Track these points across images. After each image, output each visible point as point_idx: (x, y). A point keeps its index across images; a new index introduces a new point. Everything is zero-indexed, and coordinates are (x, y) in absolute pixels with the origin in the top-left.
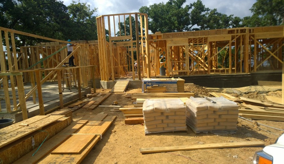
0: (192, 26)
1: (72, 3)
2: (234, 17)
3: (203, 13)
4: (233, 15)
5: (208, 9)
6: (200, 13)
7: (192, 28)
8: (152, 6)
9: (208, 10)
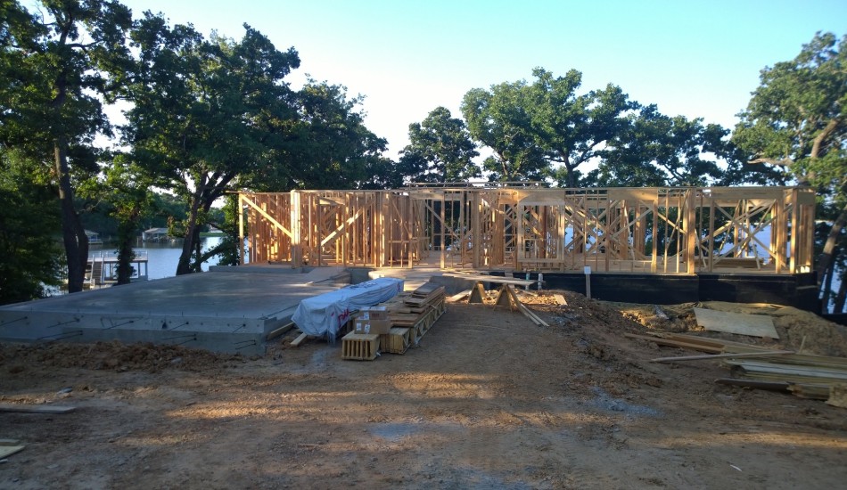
0: (593, 145)
1: (307, 83)
2: (705, 124)
3: (623, 115)
4: (702, 120)
5: (636, 103)
6: (616, 112)
7: (595, 149)
8: (498, 86)
9: (635, 105)
